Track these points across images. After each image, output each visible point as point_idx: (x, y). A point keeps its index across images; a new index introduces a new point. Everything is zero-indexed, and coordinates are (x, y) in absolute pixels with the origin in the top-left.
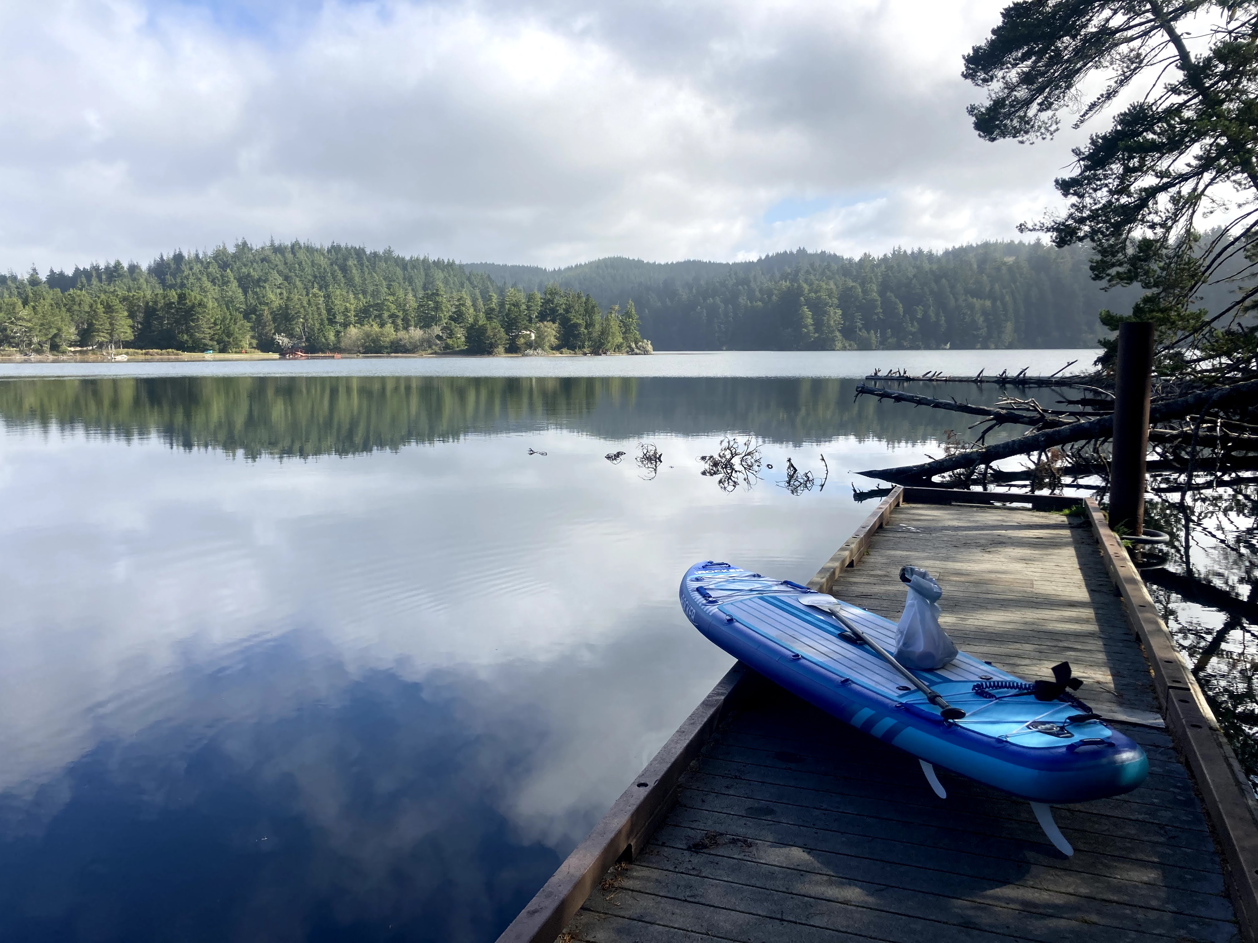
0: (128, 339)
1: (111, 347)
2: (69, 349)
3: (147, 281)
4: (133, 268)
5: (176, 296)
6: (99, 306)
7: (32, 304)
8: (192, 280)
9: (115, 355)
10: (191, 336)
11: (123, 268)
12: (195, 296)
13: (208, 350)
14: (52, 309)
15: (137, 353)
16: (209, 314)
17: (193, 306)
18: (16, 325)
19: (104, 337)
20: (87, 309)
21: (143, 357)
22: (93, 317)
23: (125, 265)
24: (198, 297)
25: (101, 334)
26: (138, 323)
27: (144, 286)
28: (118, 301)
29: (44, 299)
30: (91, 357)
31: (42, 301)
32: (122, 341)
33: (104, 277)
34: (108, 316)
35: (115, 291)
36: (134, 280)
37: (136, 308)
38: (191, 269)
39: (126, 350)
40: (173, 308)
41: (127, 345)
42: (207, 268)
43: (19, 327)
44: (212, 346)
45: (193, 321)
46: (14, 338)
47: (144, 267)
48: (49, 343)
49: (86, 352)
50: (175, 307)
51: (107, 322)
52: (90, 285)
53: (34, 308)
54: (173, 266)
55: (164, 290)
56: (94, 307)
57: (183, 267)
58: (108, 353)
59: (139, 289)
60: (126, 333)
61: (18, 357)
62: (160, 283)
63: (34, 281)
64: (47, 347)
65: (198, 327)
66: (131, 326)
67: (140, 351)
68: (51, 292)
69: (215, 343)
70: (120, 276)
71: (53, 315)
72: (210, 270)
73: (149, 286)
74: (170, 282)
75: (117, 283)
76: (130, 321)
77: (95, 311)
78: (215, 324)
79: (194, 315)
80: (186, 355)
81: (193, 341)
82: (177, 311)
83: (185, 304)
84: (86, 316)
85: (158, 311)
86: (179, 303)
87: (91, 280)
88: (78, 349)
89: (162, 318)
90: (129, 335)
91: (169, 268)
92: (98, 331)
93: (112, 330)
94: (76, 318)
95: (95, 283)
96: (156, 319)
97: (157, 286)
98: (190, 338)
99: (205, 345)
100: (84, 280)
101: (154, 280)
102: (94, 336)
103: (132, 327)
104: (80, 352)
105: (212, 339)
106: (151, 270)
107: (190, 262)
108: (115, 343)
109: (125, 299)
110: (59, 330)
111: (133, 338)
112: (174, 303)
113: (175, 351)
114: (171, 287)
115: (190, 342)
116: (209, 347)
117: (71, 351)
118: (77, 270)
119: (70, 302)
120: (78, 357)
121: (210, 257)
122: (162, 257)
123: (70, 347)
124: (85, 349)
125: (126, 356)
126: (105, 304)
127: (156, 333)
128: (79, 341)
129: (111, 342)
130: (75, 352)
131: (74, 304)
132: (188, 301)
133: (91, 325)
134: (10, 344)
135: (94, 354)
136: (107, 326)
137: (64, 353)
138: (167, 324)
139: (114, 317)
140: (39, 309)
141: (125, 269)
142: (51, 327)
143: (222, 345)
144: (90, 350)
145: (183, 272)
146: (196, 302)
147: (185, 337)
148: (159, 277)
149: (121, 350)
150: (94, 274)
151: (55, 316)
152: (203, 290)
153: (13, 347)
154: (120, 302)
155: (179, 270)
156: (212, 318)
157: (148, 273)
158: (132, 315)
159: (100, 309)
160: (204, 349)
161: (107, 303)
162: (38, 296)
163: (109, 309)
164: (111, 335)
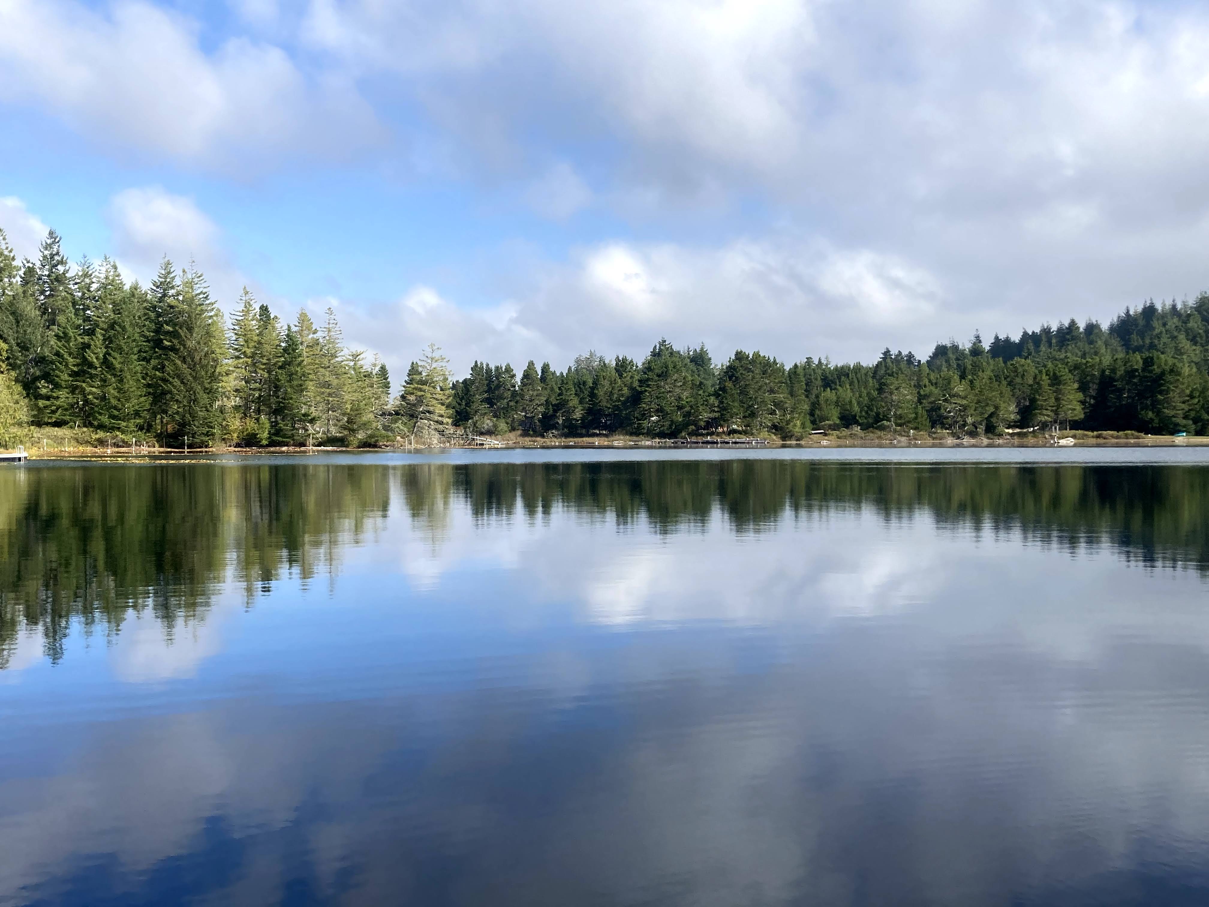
0: (1076, 418)
1: (1055, 428)
2: (1007, 431)
3: (1106, 344)
4: (1092, 328)
5: (1141, 362)
6: (1044, 377)
7: (970, 377)
8: (1165, 339)
9: (1059, 438)
10: (1158, 413)
11: (1078, 328)
12: (1166, 361)
13: (1180, 431)
14: (990, 383)
15: (1086, 435)
16: (1183, 384)
17: (1163, 373)
18: (951, 403)
19: (1048, 416)
20: (1031, 382)
21: (1094, 441)
22: (1037, 391)
23: (1082, 326)
24: (1171, 361)
25: (1045, 412)
26: (1091, 397)
27: (1103, 351)
28: (1067, 370)
29: (983, 371)
30: (1031, 440)
31: (980, 373)
32: (1070, 421)
33: (1054, 341)
34: (1054, 389)
35: (1066, 357)
36: (1091, 342)
37: (1089, 378)
38: (1164, 325)
39: (1073, 432)
40: (1136, 376)
41: (1075, 425)
42: (1185, 323)
43: (954, 405)
44: (1184, 426)
45: (1161, 393)
46: (947, 418)
47: (1105, 326)
48: (984, 424)
49: (1024, 435)
50: (1139, 376)
51: (1053, 395)
52: (1038, 351)
53: (971, 382)
54: (1141, 323)
55: (1127, 353)
56: (1039, 378)
57: (1155, 323)
58: (1051, 436)
59: (1096, 354)
60: (1075, 409)
61: (950, 441)
62: (1123, 345)
63: (976, 351)
64: (981, 429)
65: (1167, 401)
66: (1081, 402)
67: (1090, 433)
68: (991, 362)
69: (1191, 422)
70: (1074, 338)
71: (991, 389)
72: (1190, 325)
73: (1108, 350)
74: (1136, 344)
75: (1070, 347)
76: (1080, 396)
77: (1038, 383)
78: (1191, 396)
79: (1162, 385)
80: (1150, 439)
81: (1160, 420)
82: (1140, 380)
83: (1151, 372)
84: (1028, 391)
85: (1116, 381)
86: (1144, 370)
87: (1039, 346)
88: (1017, 430)
89: (1121, 391)
90: (1077, 412)
91: (1137, 325)
92: (1042, 408)
93: (1058, 407)
94: (1018, 393)
95: (1044, 349)
96: (1112, 392)
97: (1119, 349)
98: (1157, 415)
99: (1177, 425)
100: (1031, 346)
101: (1115, 342)
102: (1036, 414)
103: (1083, 402)
104: (1018, 434)
105: (1186, 417)
106: (1113, 329)
107: (1164, 316)
108: (1061, 423)
109: (1076, 367)
110: (997, 408)
111: (1082, 416)
112: (1137, 370)
113: (1136, 434)
114: (1138, 349)
115: (1156, 421)
116: (1181, 428)
117: (1009, 434)
118: (1025, 334)
119: (1012, 374)
120: (1016, 440)
121: (1191, 307)
122: (1128, 311)
123: (1007, 428)
124: (1025, 430)
125: (1072, 440)
126: (1052, 374)
127: (1113, 409)
128: (1019, 421)
129: (1055, 422)
130: (1012, 435)
131: (1017, 376)
132: (1155, 367)
133: (1033, 401)
134: (943, 427)
135: (1035, 437)
136: (1052, 401)
137: (1000, 435)
138: (1128, 397)
139: (1061, 390)
140: (977, 383)
141: (1081, 330)
142: (987, 405)
143: (1200, 424)
144: (1030, 432)
145: (1154, 329)
146: (1167, 368)
147: (1150, 414)
148: (1122, 338)
149: (1068, 432)
150: (1044, 338)
151: (994, 391)
152: (1179, 352)
153: (946, 429)
154: (1070, 371)
155: (1149, 326)
156: (1187, 388)
157: (1110, 333)
158: (1083, 388)
159: (1045, 380)
160: (1174, 431)
161: (1054, 374)
162: (976, 367)
163: (1056, 380)
164: (1056, 413)
